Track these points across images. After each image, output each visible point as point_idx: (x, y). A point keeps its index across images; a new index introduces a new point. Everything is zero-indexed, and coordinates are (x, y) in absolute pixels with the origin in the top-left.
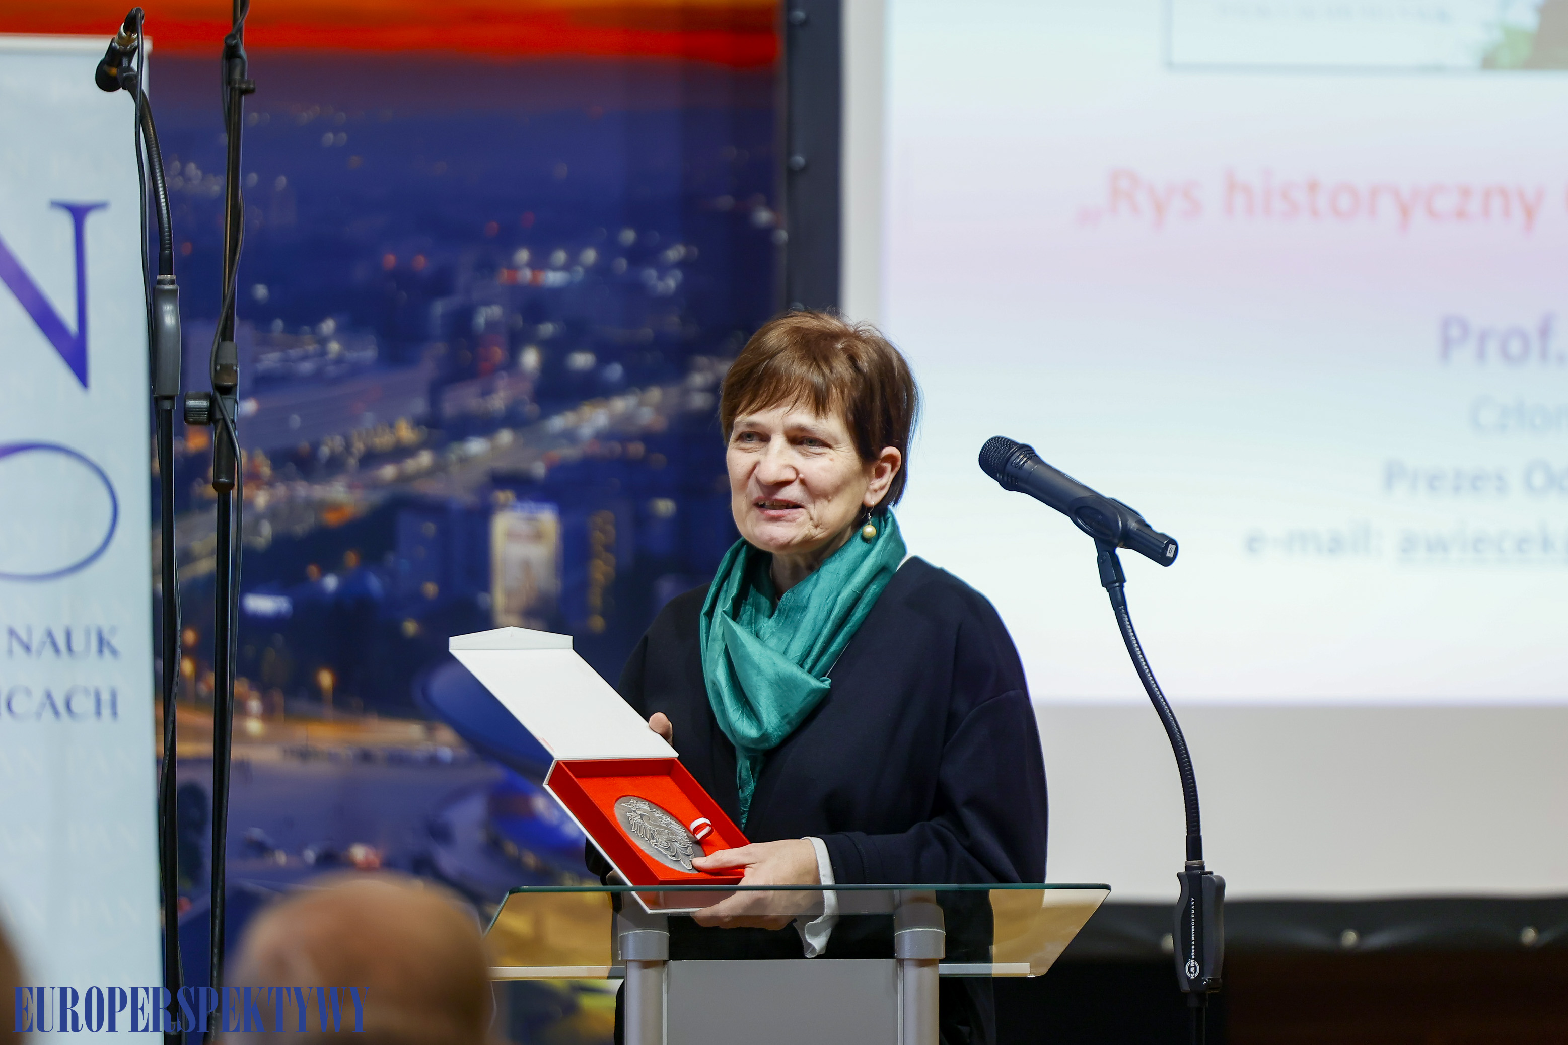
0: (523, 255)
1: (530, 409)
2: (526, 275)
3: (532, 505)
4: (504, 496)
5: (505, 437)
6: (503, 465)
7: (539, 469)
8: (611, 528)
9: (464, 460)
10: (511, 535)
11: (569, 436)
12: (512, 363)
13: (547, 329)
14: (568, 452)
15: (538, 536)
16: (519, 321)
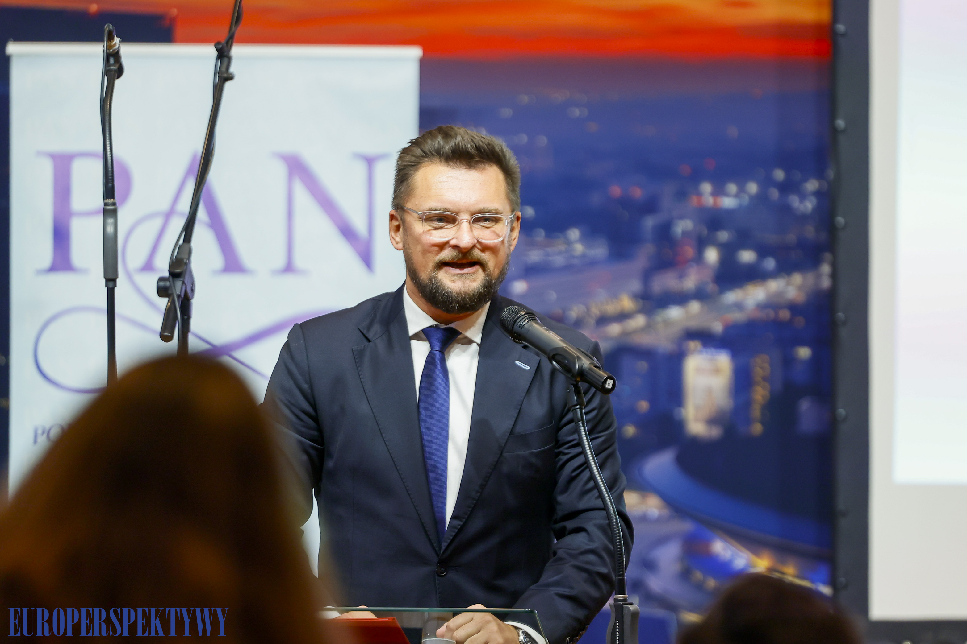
0: (706, 188)
1: (711, 287)
2: (709, 201)
3: (713, 350)
4: (693, 345)
5: (695, 307)
6: (694, 324)
7: (718, 327)
8: (767, 366)
9: (667, 323)
10: (699, 370)
11: (739, 306)
12: (699, 258)
13: (724, 236)
14: (737, 317)
15: (717, 371)
16: (705, 232)
